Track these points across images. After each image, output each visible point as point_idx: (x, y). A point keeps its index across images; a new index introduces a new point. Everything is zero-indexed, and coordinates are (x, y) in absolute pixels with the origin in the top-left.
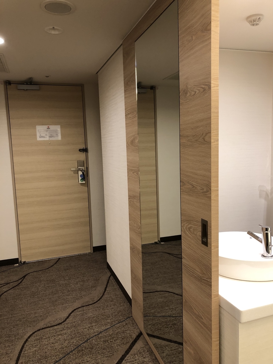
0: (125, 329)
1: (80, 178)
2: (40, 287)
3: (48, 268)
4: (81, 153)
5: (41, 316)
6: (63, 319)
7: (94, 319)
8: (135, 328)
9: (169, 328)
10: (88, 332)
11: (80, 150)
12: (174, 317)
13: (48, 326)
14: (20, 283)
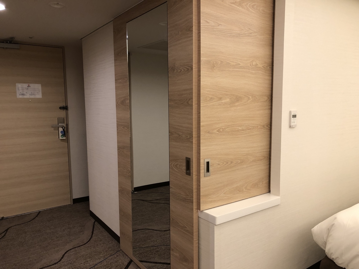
0: (117, 260)
1: (60, 134)
2: (26, 238)
3: (30, 221)
4: (62, 110)
5: (35, 260)
6: (58, 259)
7: (88, 255)
8: (126, 258)
9: (154, 255)
10: (85, 266)
11: (61, 108)
12: (156, 246)
13: (44, 266)
14: (4, 235)
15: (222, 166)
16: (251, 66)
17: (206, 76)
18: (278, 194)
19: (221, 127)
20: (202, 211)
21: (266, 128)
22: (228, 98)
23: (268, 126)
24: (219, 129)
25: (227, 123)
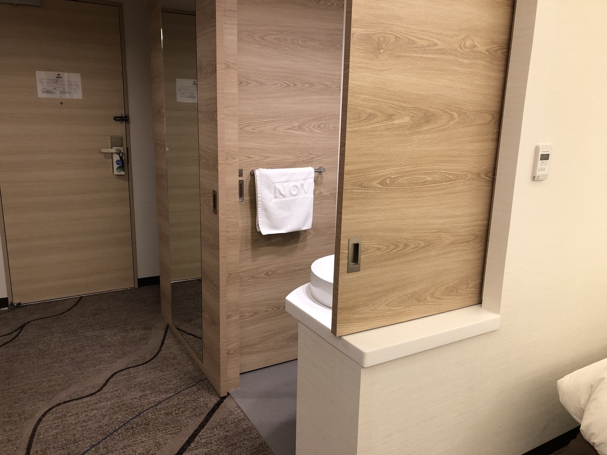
0: (197, 397)
1: (116, 166)
2: (52, 343)
3: (62, 313)
4: (118, 123)
5: (60, 385)
6: (98, 387)
7: (148, 384)
8: (212, 394)
10: (140, 404)
11: (116, 119)
13: (73, 398)
14: (16, 336)
15: (385, 252)
16: (461, 48)
17: (360, 68)
18: (496, 309)
19: (388, 175)
20: (340, 337)
21: (482, 179)
22: (408, 115)
23: (488, 175)
24: (383, 180)
25: (402, 166)
